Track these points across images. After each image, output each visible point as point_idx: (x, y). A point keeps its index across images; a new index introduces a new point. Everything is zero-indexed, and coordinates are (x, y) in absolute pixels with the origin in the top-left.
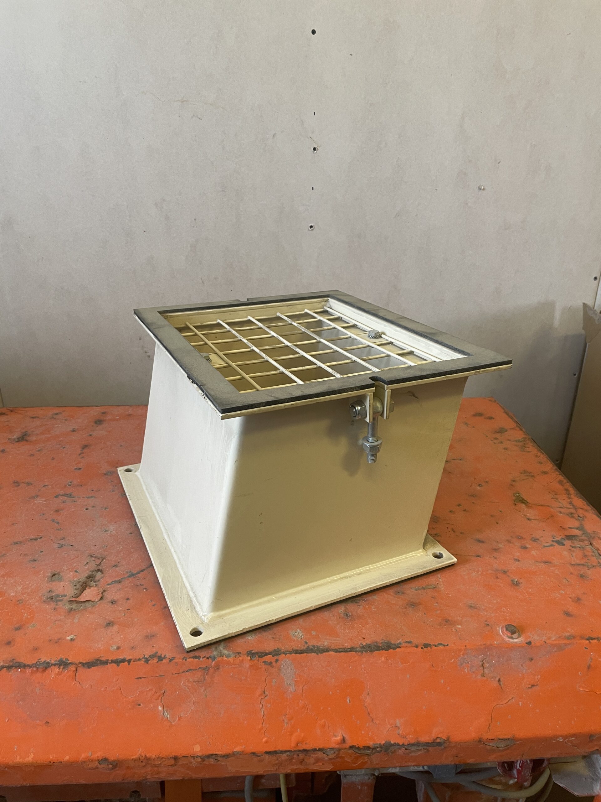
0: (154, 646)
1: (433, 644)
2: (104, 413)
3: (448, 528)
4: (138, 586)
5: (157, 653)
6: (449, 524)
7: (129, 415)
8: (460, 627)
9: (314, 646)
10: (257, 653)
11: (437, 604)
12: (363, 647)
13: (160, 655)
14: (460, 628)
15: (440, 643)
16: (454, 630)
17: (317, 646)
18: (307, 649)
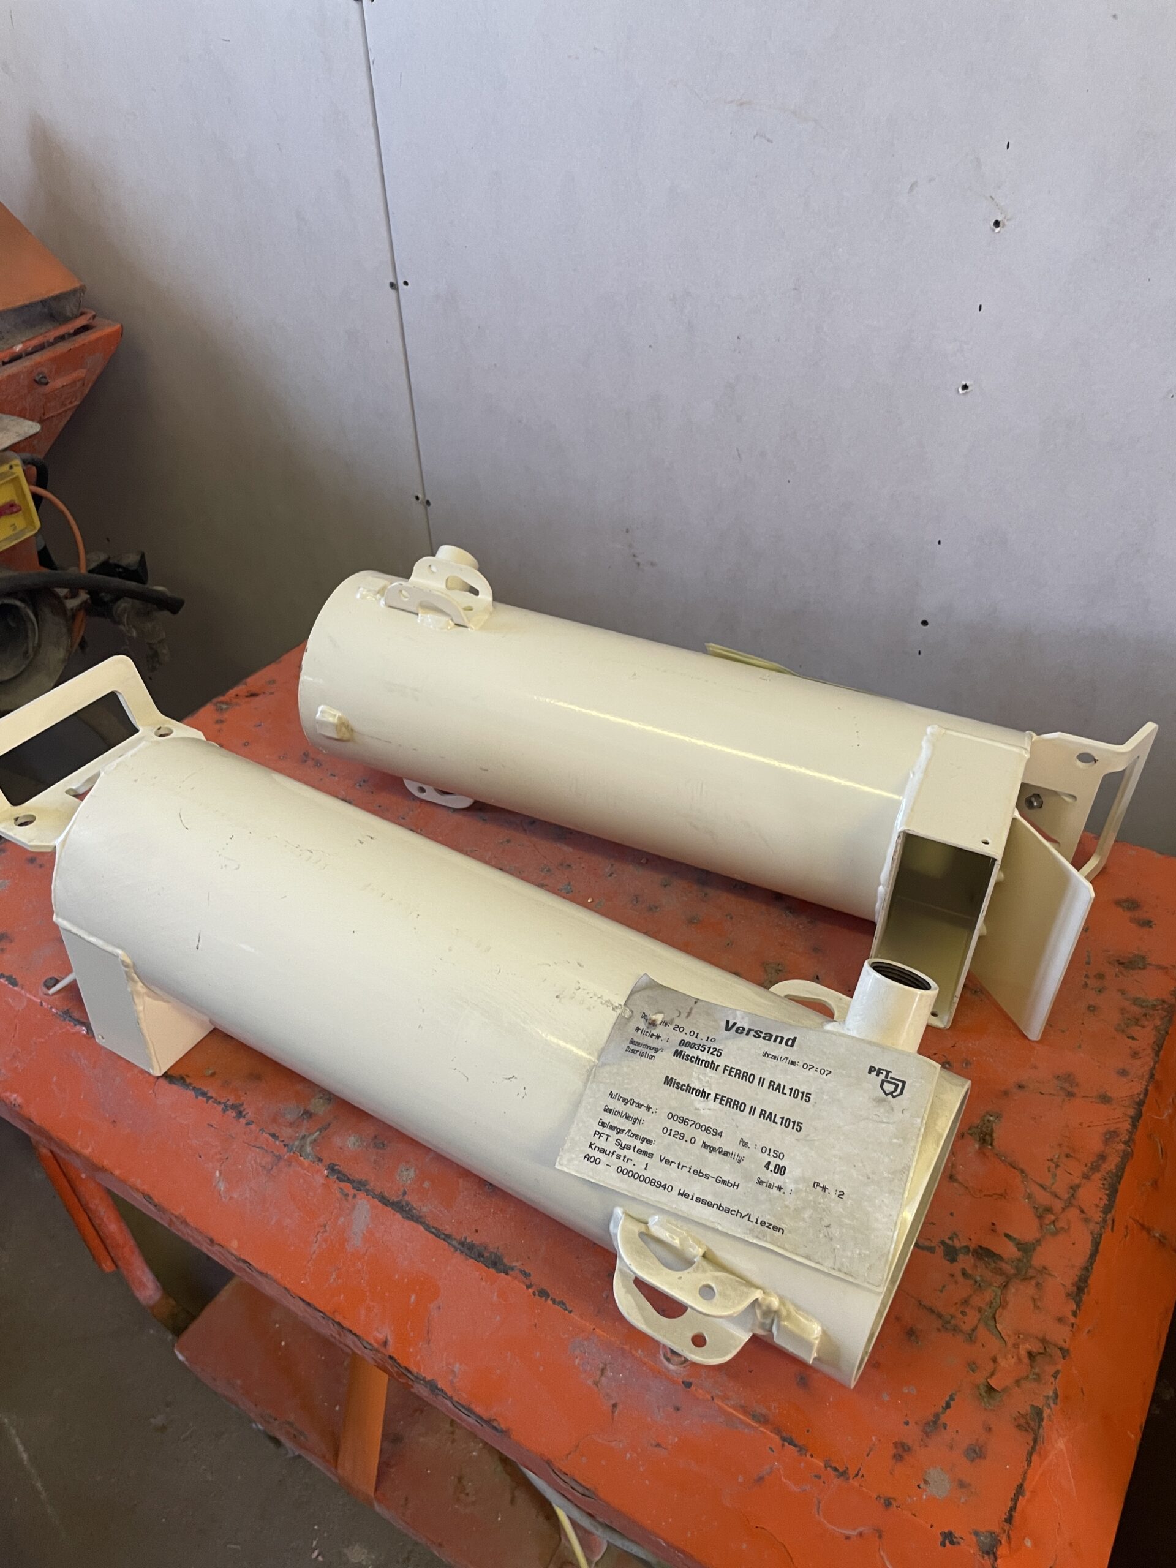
0: (247, 1093)
1: (554, 1297)
9: (408, 1204)
10: (339, 1172)
12: (462, 1244)
13: (242, 1110)
15: (564, 1301)
16: (603, 1294)
17: (412, 1205)
18: (397, 1202)
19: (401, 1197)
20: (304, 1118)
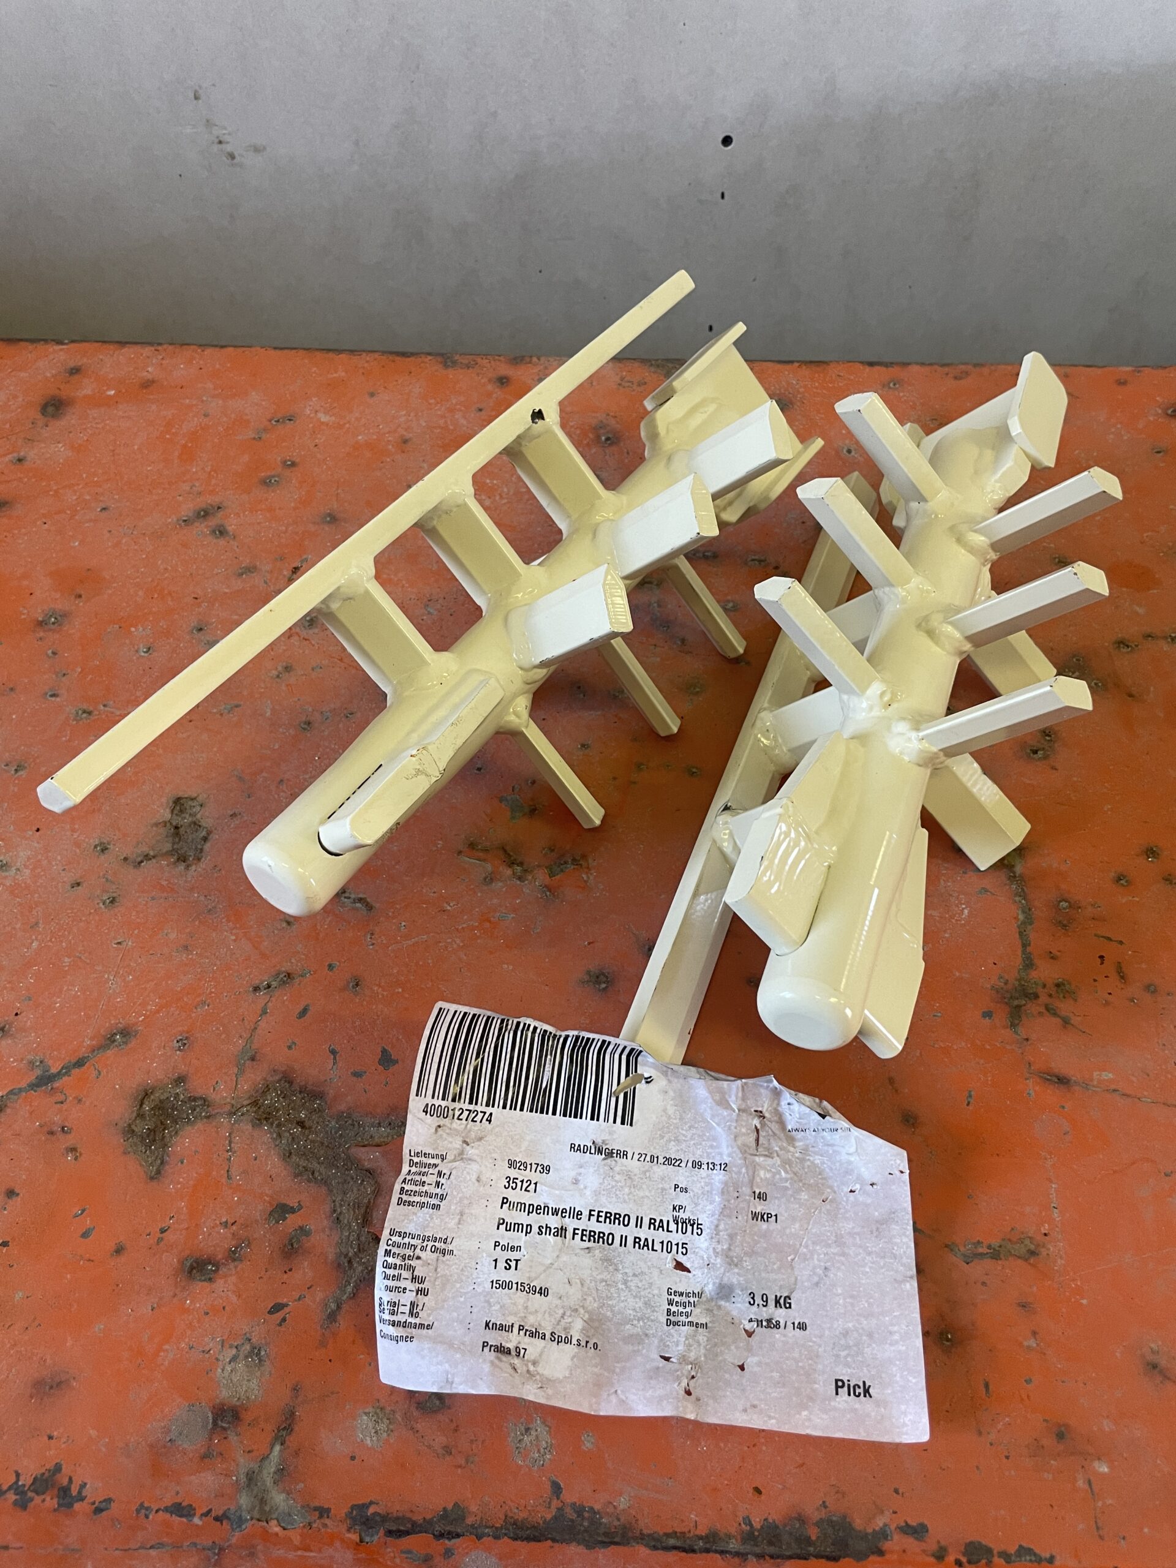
0: (55, 1434)
1: (1002, 1548)
2: (75, 371)
3: (1101, 957)
4: (52, 1133)
5: (58, 1468)
6: (1109, 939)
7: (147, 385)
8: (1104, 1469)
9: (580, 1510)
10: (385, 1518)
11: (1032, 1343)
12: (750, 1537)
13: (65, 1482)
14: (1103, 1474)
15: (1025, 1545)
16: (1081, 1483)
17: (592, 1508)
18: (555, 1518)
19: (555, 1503)
20: (224, 1429)
